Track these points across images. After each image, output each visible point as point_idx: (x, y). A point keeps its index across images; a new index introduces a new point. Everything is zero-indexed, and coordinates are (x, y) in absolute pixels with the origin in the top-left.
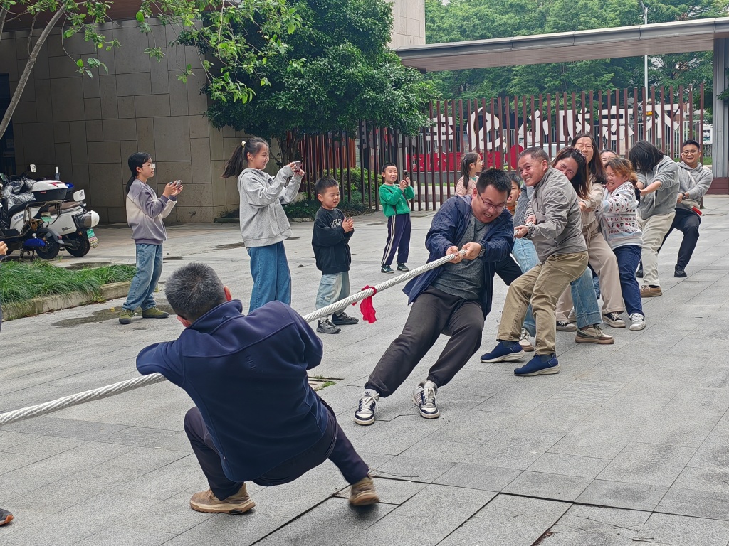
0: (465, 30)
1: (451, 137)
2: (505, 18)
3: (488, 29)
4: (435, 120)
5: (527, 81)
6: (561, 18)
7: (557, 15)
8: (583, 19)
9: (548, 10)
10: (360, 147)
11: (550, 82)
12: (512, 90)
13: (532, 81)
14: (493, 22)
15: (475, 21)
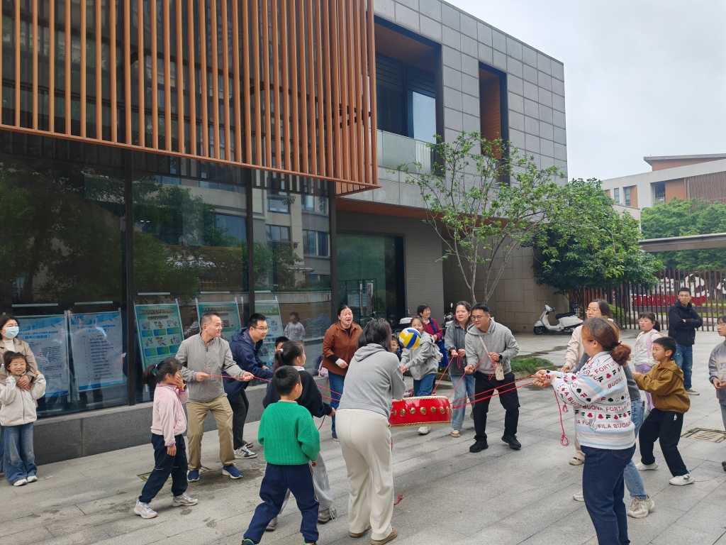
0: (646, 227)
1: (673, 290)
2: (670, 220)
3: (660, 226)
4: (662, 280)
5: (687, 254)
6: (707, 219)
7: (704, 218)
8: (722, 220)
9: (698, 216)
10: (615, 294)
11: (701, 255)
12: (677, 260)
13: (690, 254)
14: (663, 222)
15: (652, 222)
